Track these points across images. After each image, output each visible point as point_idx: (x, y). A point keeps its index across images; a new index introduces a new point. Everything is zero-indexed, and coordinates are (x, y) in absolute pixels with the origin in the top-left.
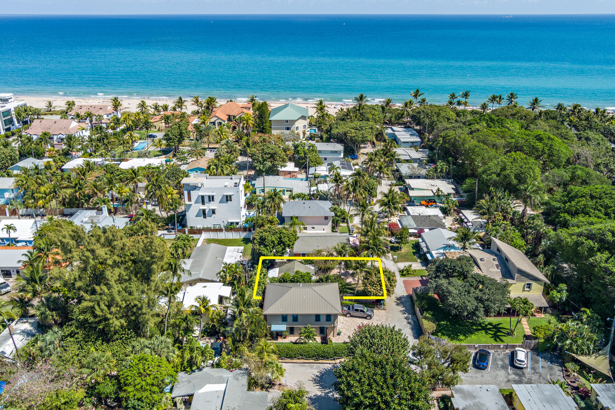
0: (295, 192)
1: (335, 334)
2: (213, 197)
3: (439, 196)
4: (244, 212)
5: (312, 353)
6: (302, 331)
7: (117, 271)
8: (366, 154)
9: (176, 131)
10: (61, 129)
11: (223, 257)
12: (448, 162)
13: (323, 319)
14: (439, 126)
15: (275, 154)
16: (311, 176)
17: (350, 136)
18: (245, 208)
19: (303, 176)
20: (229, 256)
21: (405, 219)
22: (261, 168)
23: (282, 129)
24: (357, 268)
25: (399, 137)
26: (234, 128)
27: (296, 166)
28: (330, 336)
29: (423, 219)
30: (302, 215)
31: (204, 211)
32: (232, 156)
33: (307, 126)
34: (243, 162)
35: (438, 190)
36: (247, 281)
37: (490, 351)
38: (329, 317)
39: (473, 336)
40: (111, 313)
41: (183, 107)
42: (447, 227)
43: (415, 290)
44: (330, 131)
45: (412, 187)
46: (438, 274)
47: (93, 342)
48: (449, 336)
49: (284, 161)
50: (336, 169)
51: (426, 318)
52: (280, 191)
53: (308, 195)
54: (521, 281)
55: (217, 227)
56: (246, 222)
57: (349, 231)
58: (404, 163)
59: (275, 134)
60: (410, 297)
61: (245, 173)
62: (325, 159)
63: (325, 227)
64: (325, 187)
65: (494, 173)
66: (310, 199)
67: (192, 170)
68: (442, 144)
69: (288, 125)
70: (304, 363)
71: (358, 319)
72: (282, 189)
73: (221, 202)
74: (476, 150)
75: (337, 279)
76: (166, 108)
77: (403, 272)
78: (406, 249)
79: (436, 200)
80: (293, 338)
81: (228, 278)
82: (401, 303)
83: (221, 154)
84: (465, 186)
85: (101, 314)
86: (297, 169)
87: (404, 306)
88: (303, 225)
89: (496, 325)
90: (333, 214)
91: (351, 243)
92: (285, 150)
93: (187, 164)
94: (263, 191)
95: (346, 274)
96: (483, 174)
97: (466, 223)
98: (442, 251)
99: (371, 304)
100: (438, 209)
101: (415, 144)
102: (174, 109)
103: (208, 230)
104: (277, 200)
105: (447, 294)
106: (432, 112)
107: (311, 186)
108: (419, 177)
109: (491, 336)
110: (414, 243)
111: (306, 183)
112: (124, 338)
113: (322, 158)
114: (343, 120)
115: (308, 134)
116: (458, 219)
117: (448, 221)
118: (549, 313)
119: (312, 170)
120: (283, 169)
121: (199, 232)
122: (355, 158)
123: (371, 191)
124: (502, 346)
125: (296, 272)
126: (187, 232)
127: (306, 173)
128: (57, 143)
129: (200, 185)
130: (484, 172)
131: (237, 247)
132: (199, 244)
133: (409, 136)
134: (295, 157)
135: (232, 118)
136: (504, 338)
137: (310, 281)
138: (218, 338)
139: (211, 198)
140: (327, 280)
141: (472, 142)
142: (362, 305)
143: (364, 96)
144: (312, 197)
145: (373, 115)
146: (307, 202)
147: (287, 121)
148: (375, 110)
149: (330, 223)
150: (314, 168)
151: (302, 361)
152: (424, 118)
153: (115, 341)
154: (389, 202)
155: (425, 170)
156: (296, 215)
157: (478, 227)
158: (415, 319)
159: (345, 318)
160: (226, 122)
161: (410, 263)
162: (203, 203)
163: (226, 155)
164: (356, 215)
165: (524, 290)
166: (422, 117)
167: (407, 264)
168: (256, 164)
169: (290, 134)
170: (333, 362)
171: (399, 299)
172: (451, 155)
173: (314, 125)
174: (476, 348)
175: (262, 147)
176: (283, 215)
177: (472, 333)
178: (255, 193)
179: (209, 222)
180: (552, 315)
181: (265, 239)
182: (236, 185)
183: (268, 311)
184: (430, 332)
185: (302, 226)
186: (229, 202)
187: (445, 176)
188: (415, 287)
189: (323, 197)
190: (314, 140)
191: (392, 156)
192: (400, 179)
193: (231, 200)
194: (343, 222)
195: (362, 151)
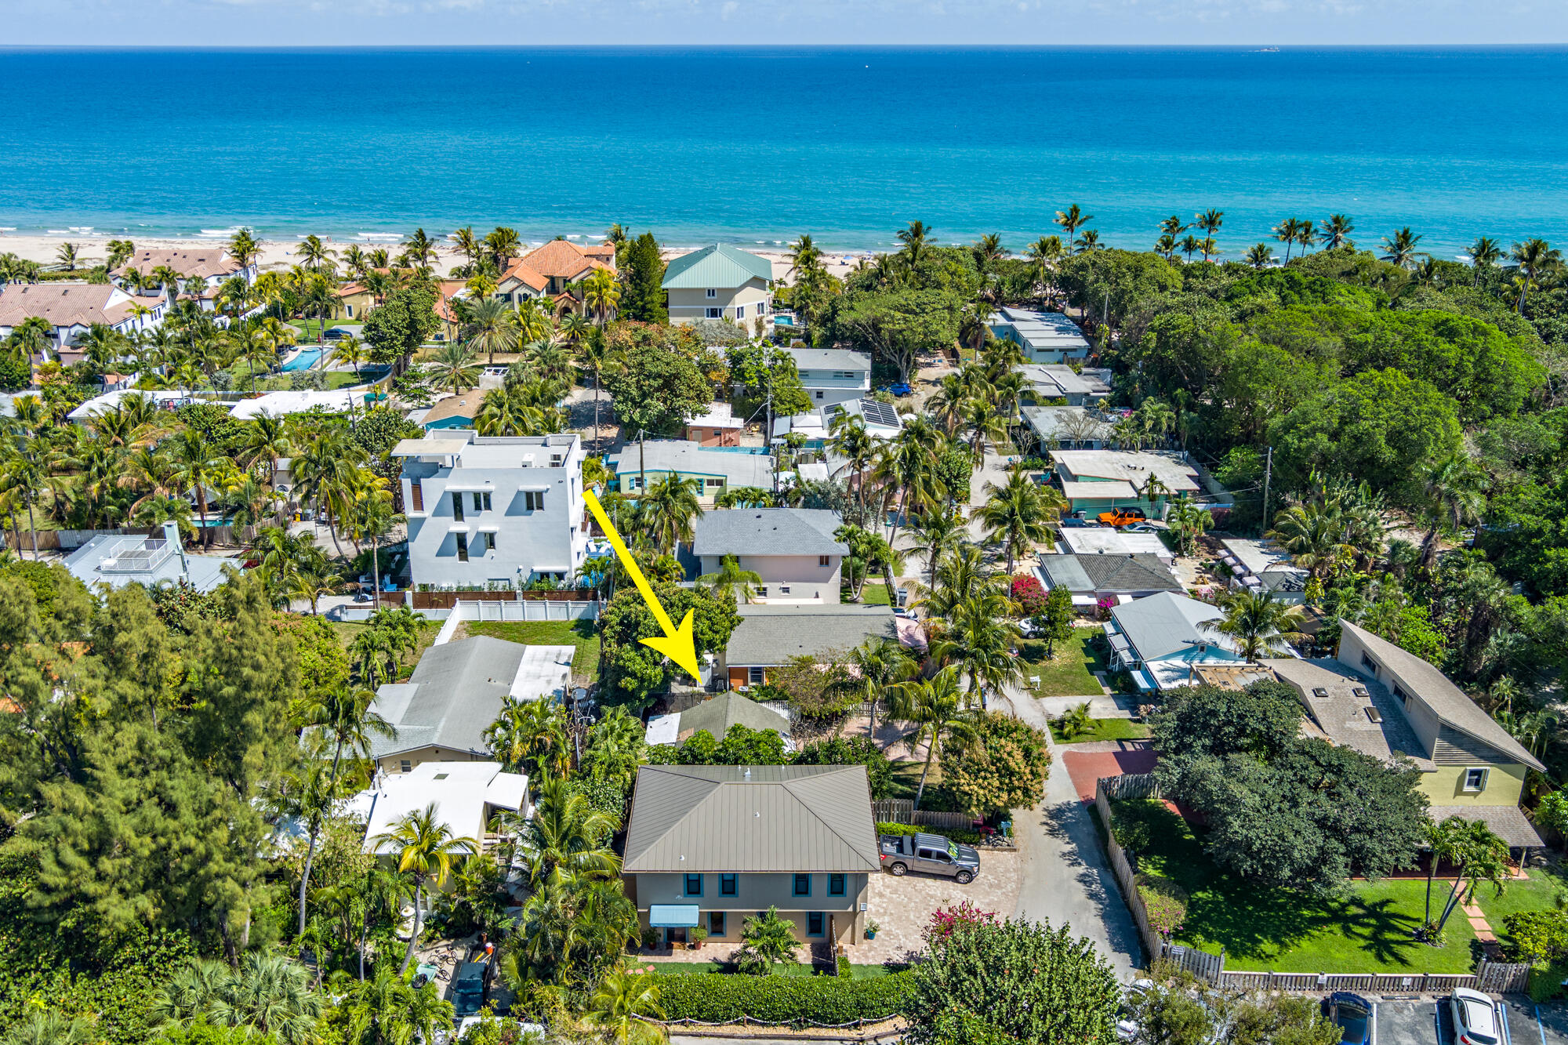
0: (732, 486)
1: (859, 934)
2: (487, 496)
3: (1152, 498)
4: (581, 541)
5: (784, 1005)
6: (752, 930)
7: (130, 733)
8: (935, 383)
9: (400, 316)
10: (81, 311)
11: (510, 678)
12: (1174, 401)
13: (820, 888)
14: (1142, 303)
15: (676, 376)
16: (780, 441)
17: (890, 331)
18: (584, 529)
19: (758, 441)
20: (528, 675)
21: (1057, 564)
22: (636, 416)
23: (699, 313)
24: (926, 718)
25: (1025, 335)
26: (566, 310)
27: (735, 414)
28: (843, 943)
29: (1113, 566)
30: (753, 553)
31: (461, 539)
32: (553, 384)
33: (767, 309)
34: (587, 403)
35: (1152, 479)
36: (580, 757)
37: (1369, 997)
38: (838, 883)
39: (1305, 943)
40: (100, 877)
41: (429, 259)
42: (1185, 590)
43: (1105, 786)
44: (832, 319)
45: (1074, 472)
46: (1188, 740)
47: (43, 972)
48: (1227, 942)
49: (701, 398)
50: (850, 420)
51: (1150, 882)
52: (690, 481)
53: (771, 493)
54: (1452, 762)
55: (500, 586)
56: (587, 570)
57: (893, 598)
58: (1043, 405)
59: (678, 325)
60: (1090, 808)
61: (590, 433)
62: (820, 395)
63: (820, 587)
64: (820, 472)
65: (1322, 430)
66: (777, 505)
67: (438, 425)
68: (1154, 351)
69: (715, 301)
70: (756, 1037)
71: (929, 882)
72: (695, 477)
73: (511, 512)
74: (1260, 367)
75: (862, 752)
76: (381, 260)
77: (1062, 727)
78: (1065, 655)
79: (1146, 512)
80: (720, 950)
81: (518, 749)
82: (1062, 826)
83: (523, 377)
84: (1229, 469)
85: (63, 881)
86: (738, 423)
87: (1073, 840)
88: (755, 580)
89: (1375, 905)
90: (844, 549)
91: (900, 635)
92: (704, 369)
93: (428, 407)
94: (640, 482)
95: (889, 736)
96: (1287, 432)
97: (1240, 577)
98: (1179, 662)
99: (968, 831)
100: (1153, 537)
101: (1071, 355)
102: (405, 262)
103: (473, 595)
104: (678, 508)
105: (1226, 808)
106: (1118, 266)
107: (778, 469)
108: (1089, 445)
109: (1362, 943)
110: (1089, 636)
111: (765, 462)
112: (154, 958)
113: (810, 392)
114: (868, 288)
115: (770, 329)
116: (1212, 566)
117: (1185, 571)
118: (1539, 865)
119: (781, 426)
120: (699, 421)
121: (447, 599)
122: (903, 392)
123: (955, 486)
124: (1406, 982)
125: (734, 729)
126: (409, 602)
127: (765, 433)
128: (68, 349)
129: (449, 464)
130: (1288, 427)
131: (555, 649)
132: (444, 637)
133: (1055, 334)
134: (732, 390)
135: (561, 283)
136: (1406, 952)
137: (776, 759)
138: (479, 948)
139: (483, 501)
140: (832, 755)
141: (1244, 344)
142: (941, 838)
143: (925, 227)
144: (782, 498)
145: (952, 274)
146: (769, 514)
147: (711, 292)
148: (958, 261)
149: (837, 576)
150: (787, 420)
151: (750, 1030)
152: (1097, 281)
153: (120, 966)
154: (1012, 513)
155: (1107, 425)
156: (736, 553)
157: (1280, 587)
158: (1111, 882)
159: (888, 878)
160: (543, 295)
161: (1085, 699)
162: (459, 514)
163: (536, 378)
164: (913, 552)
165: (1459, 791)
166: (1091, 278)
167: (1074, 702)
168: (620, 407)
169: (720, 326)
170: (854, 1033)
171: (1056, 814)
172: (1180, 384)
173: (787, 306)
174: (1320, 987)
175: (639, 358)
176: (696, 552)
177: (1300, 933)
178: (618, 488)
179: (476, 572)
180: (1551, 870)
181: (638, 624)
182: (557, 462)
183: (638, 862)
184: (1166, 929)
185: (751, 586)
186: (536, 512)
187: (1170, 442)
188: (1105, 776)
189: (816, 499)
190: (787, 345)
191: (1012, 384)
192: (1036, 450)
193: (540, 507)
194: (874, 572)
195: (922, 374)
